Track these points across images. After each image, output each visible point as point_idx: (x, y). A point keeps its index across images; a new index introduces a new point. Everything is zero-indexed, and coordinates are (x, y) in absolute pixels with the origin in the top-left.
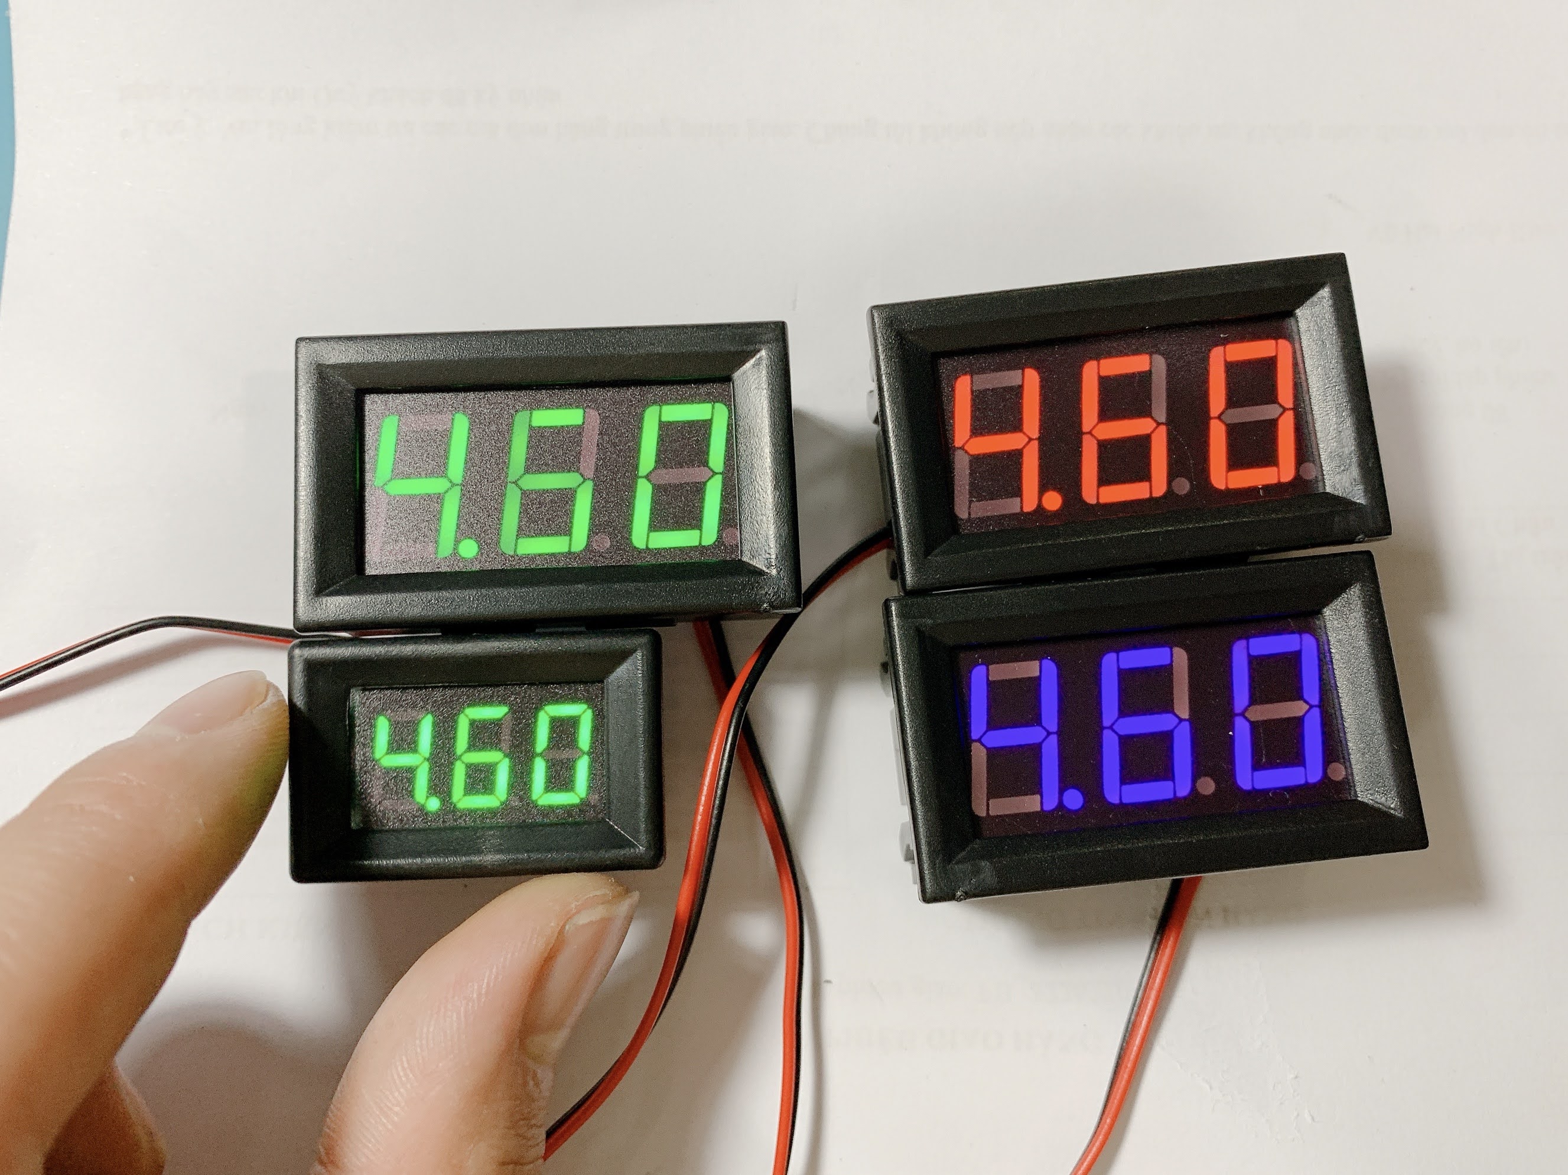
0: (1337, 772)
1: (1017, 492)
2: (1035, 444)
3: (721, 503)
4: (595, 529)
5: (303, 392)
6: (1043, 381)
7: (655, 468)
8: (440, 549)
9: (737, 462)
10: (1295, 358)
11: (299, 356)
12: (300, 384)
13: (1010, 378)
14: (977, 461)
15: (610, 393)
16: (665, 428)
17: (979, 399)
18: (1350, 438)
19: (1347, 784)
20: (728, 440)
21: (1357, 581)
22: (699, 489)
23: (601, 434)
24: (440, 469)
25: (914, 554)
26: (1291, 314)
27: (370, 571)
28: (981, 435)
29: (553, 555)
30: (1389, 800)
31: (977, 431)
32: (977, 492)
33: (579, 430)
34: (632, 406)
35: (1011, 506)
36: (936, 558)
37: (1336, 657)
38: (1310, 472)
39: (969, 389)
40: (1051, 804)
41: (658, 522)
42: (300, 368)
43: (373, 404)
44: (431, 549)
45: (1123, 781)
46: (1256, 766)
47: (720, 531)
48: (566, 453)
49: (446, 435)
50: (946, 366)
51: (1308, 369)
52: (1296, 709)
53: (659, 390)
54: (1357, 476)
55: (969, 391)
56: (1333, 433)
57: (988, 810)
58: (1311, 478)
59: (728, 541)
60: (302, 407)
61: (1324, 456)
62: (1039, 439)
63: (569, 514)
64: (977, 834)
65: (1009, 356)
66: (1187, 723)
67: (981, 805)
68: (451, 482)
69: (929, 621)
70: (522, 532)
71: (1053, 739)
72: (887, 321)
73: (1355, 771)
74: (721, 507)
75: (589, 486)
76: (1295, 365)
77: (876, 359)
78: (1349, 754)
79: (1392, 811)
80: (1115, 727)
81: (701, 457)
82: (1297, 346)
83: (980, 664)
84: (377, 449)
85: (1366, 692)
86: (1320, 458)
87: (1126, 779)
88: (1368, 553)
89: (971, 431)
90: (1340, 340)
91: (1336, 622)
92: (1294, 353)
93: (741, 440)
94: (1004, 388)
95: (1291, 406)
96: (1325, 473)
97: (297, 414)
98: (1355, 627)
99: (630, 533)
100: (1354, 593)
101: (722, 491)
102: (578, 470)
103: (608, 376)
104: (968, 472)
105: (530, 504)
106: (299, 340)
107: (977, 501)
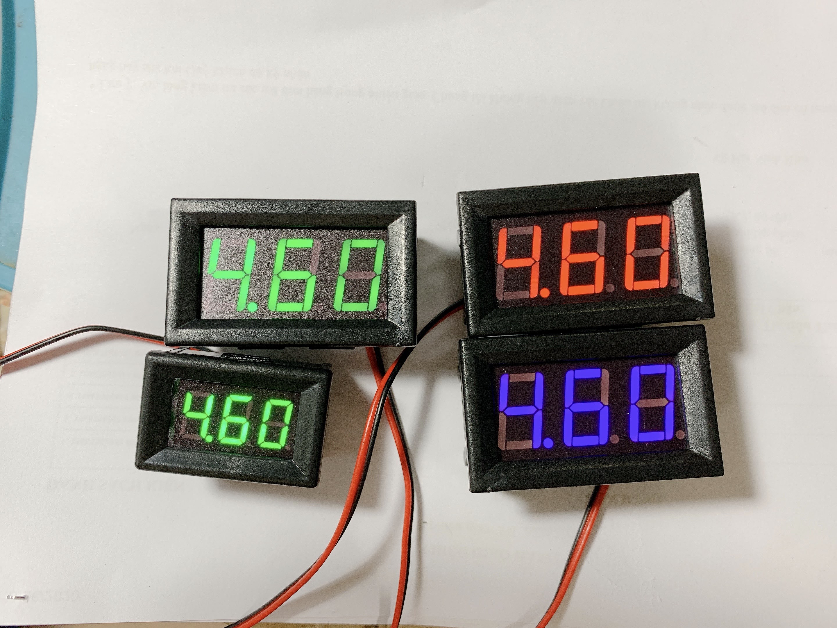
0: (681, 435)
1: (528, 288)
2: (538, 264)
3: (379, 290)
4: (315, 301)
5: (174, 225)
6: (543, 233)
7: (347, 271)
8: (239, 306)
9: (388, 270)
10: (671, 225)
11: (172, 207)
12: (172, 222)
13: (527, 230)
14: (508, 271)
15: (326, 232)
16: (353, 250)
17: (510, 240)
18: (696, 268)
19: (685, 441)
20: (384, 259)
21: (696, 339)
22: (368, 283)
23: (321, 252)
24: (240, 267)
25: (474, 318)
26: (670, 203)
27: (204, 317)
28: (511, 258)
29: (294, 313)
30: (706, 452)
31: (509, 256)
32: (508, 287)
33: (310, 250)
34: (337, 239)
35: (525, 295)
36: (486, 321)
37: (683, 378)
38: (675, 283)
39: (506, 235)
40: (537, 445)
41: (347, 299)
42: (173, 214)
43: (209, 232)
44: (234, 307)
45: (574, 435)
46: (641, 430)
47: (378, 304)
48: (303, 262)
49: (244, 250)
50: (494, 223)
51: (677, 231)
52: (662, 402)
53: (351, 232)
54: (698, 288)
55: (506, 236)
56: (687, 265)
57: (506, 447)
58: (676, 286)
59: (381, 309)
60: (173, 234)
61: (682, 276)
62: (539, 261)
63: (303, 293)
64: (500, 459)
65: (527, 219)
66: (607, 408)
67: (502, 445)
68: (245, 273)
69: (481, 352)
70: (280, 300)
71: (540, 413)
72: (466, 200)
73: (690, 435)
74: (379, 292)
75: (314, 278)
76: (671, 229)
77: (460, 219)
78: (687, 427)
79: (706, 457)
80: (571, 408)
81: (371, 266)
82: (672, 219)
83: (505, 374)
84: (209, 256)
85: (697, 396)
86: (681, 277)
87: (575, 434)
88: (702, 326)
89: (506, 256)
90: (694, 218)
91: (684, 360)
92: (671, 223)
93: (391, 259)
94: (524, 235)
95: (668, 249)
96: (683, 285)
97: (170, 237)
98: (693, 363)
99: (333, 303)
100: (694, 346)
101: (380, 284)
102: (309, 270)
103: (325, 224)
104: (503, 277)
105: (284, 286)
106: (173, 199)
107: (507, 292)
